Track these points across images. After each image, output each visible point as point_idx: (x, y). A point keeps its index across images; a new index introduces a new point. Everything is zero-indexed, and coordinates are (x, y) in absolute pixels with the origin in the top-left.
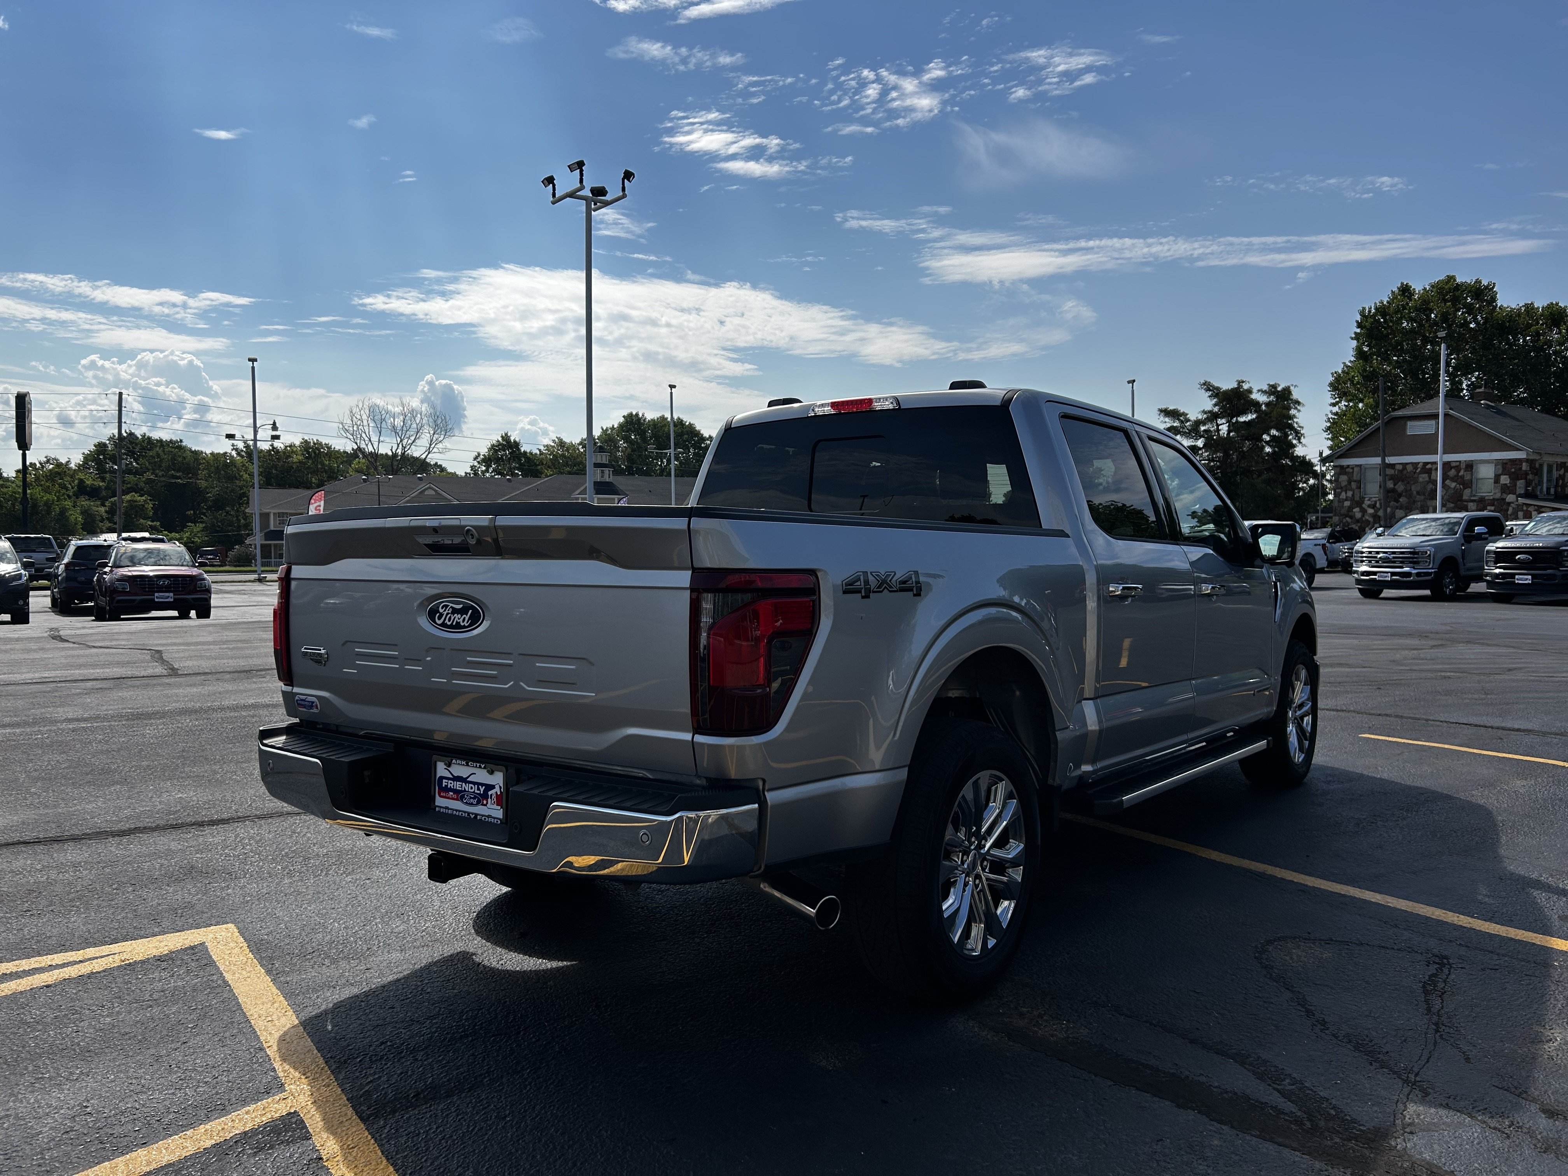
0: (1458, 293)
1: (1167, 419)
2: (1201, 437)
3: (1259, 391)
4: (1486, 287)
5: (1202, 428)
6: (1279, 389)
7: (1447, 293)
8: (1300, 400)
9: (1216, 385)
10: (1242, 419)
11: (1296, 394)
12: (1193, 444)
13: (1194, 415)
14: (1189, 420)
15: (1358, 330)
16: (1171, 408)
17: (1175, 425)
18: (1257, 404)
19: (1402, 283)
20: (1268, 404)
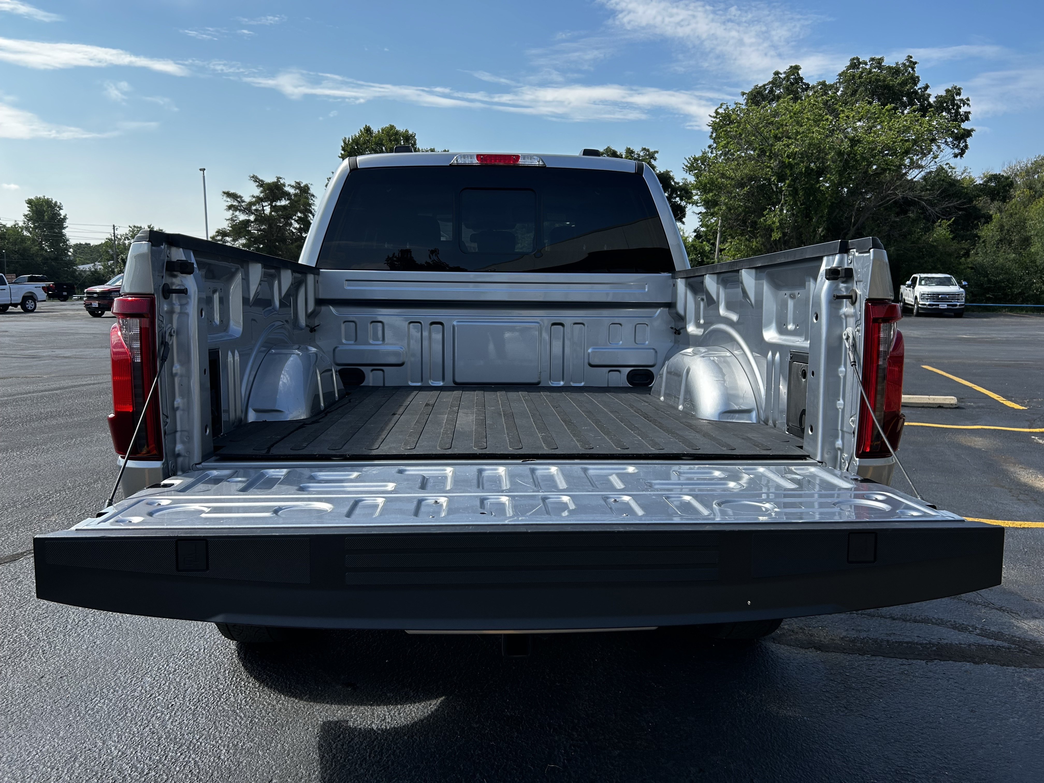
0: (397, 137)
1: (229, 199)
2: (252, 213)
3: (289, 185)
4: (411, 136)
5: (254, 208)
6: (302, 185)
7: (392, 136)
8: (314, 194)
9: (261, 178)
10: (278, 204)
11: (312, 191)
12: (247, 218)
13: (247, 199)
14: (243, 202)
15: (343, 152)
16: (232, 191)
17: (234, 204)
18: (288, 194)
19: (366, 126)
20: (296, 195)
